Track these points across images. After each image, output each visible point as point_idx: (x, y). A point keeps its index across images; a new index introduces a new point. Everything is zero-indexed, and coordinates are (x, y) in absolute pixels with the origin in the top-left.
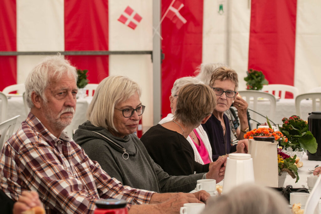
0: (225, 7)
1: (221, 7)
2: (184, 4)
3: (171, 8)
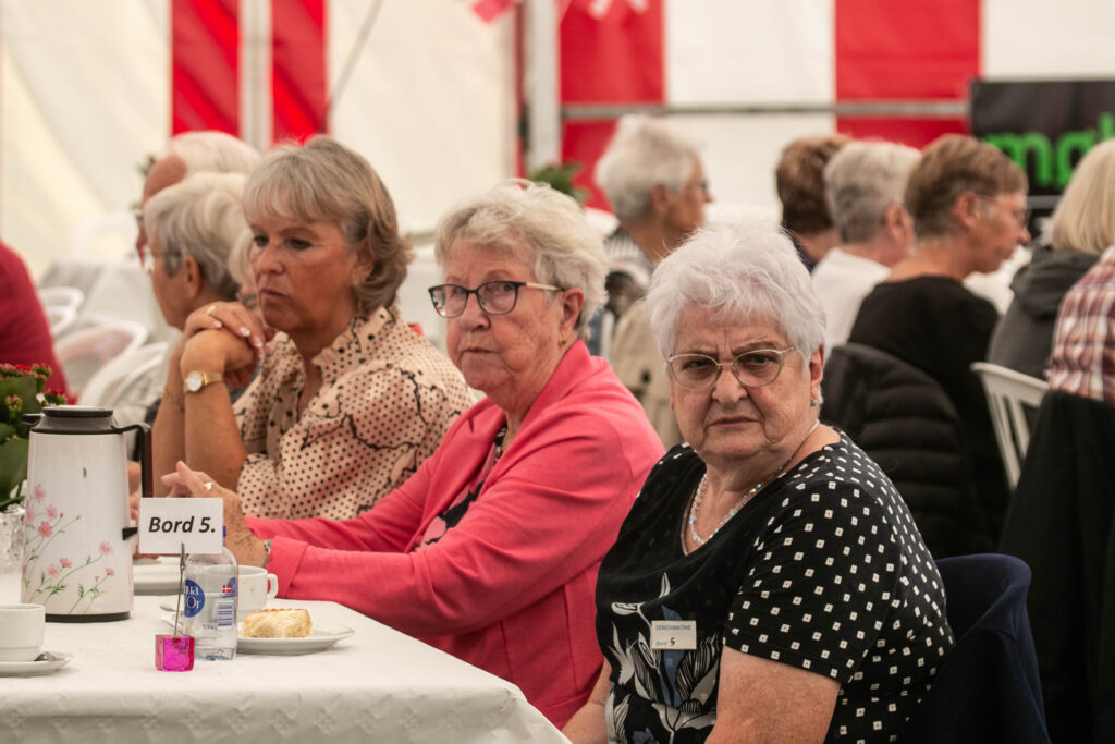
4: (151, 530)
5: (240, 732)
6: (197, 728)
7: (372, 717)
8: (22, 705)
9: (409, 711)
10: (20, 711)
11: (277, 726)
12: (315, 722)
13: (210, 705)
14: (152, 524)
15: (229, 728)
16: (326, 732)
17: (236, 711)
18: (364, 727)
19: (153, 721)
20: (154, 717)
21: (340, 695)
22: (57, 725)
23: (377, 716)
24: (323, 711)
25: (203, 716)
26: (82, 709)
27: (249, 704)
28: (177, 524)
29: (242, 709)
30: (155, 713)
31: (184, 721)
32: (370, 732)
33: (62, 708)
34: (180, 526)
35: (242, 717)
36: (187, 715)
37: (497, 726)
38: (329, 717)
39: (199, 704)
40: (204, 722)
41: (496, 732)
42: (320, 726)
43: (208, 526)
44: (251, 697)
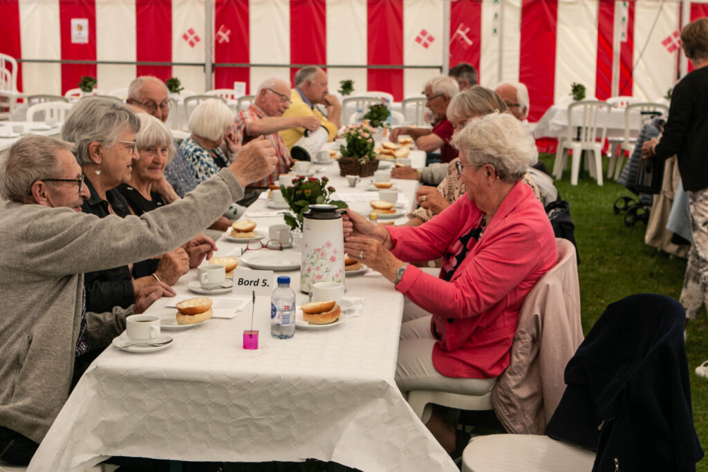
0: (498, 31)
1: (495, 31)
2: (470, 27)
3: (459, 31)
4: (239, 284)
5: (251, 392)
6: (231, 389)
7: (317, 389)
8: (146, 374)
9: (335, 387)
10: (145, 376)
11: (270, 390)
12: (288, 390)
13: (236, 379)
14: (239, 281)
15: (246, 390)
16: (293, 394)
17: (249, 382)
18: (313, 393)
19: (209, 385)
20: (209, 383)
21: (300, 378)
22: (164, 383)
23: (319, 389)
24: (292, 385)
25: (233, 384)
26: (174, 377)
27: (255, 380)
28: (251, 282)
29: (252, 382)
30: (209, 381)
31: (224, 385)
32: (315, 396)
33: (165, 376)
34: (253, 283)
35: (252, 385)
36: (225, 383)
37: (380, 397)
38: (295, 388)
39: (231, 378)
40: (234, 386)
41: (379, 400)
42: (291, 392)
43: (266, 284)
44: (256, 376)
